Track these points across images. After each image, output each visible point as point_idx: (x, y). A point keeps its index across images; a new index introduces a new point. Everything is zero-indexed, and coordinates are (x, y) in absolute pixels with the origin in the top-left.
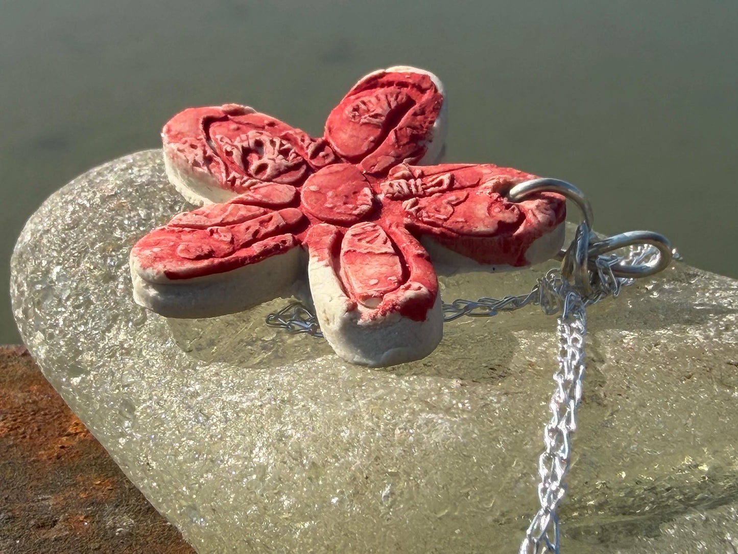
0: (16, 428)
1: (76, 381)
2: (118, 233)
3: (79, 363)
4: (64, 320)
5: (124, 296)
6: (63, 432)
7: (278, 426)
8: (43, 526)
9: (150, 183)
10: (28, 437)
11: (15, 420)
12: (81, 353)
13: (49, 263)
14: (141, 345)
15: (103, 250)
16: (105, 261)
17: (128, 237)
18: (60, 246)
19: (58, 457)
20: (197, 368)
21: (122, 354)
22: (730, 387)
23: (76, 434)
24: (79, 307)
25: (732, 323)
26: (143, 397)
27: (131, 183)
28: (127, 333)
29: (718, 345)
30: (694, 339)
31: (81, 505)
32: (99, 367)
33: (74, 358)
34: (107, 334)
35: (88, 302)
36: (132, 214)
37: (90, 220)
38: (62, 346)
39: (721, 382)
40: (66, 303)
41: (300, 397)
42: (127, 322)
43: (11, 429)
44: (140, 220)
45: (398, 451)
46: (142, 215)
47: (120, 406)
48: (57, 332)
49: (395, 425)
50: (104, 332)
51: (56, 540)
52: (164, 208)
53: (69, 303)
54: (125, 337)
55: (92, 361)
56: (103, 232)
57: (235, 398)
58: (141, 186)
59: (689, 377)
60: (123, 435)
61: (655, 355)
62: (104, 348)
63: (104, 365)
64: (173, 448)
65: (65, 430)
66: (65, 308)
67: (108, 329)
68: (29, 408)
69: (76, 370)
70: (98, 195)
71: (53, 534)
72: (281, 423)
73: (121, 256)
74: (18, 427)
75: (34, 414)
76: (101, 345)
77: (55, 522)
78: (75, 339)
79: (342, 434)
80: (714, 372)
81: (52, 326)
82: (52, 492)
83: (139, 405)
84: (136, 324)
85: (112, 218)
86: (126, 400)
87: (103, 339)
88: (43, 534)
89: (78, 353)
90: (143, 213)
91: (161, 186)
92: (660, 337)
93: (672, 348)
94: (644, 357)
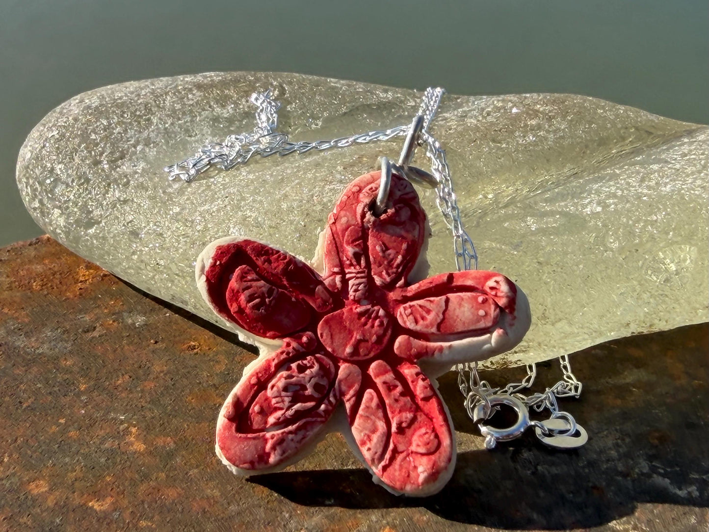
0: (45, 285)
1: (91, 231)
2: (93, 136)
3: (92, 218)
4: (74, 196)
5: (111, 172)
6: (77, 281)
7: (240, 213)
8: (88, 331)
9: (101, 105)
10: (55, 288)
11: (42, 280)
12: (92, 212)
13: (52, 164)
14: (132, 196)
15: (86, 148)
16: (91, 153)
17: (100, 137)
18: (56, 152)
19: (81, 294)
20: (174, 200)
21: (121, 204)
22: (499, 143)
23: (86, 280)
24: (82, 184)
25: (490, 112)
26: (143, 225)
27: (89, 107)
28: (120, 191)
29: (486, 123)
30: (471, 123)
31: (107, 315)
32: (107, 217)
33: (87, 217)
34: (107, 195)
35: (88, 181)
36: (98, 124)
37: (72, 132)
38: (76, 212)
39: (494, 141)
40: (72, 184)
41: (248, 196)
42: (118, 186)
43: (42, 286)
44: (105, 126)
45: (319, 208)
46: (105, 124)
47: (128, 236)
48: (71, 204)
49: (312, 196)
50: (104, 195)
51: (99, 336)
52: (117, 117)
53: (74, 184)
54: (120, 194)
55: (101, 214)
56: (83, 137)
57: (206, 207)
58: (97, 107)
59: (475, 141)
60: (134, 253)
61: (451, 134)
62: (107, 204)
63: (110, 214)
64: (174, 247)
65: (78, 280)
66: (73, 188)
67: (107, 192)
68: (49, 273)
69: (90, 224)
70: (70, 118)
71: (96, 334)
72: (241, 211)
73: (100, 149)
74: (46, 284)
75: (54, 275)
76: (105, 203)
77: (95, 328)
78: (85, 204)
79: (282, 207)
80: (488, 136)
81: (66, 202)
82: (85, 313)
83: (142, 230)
84: (124, 185)
85: (86, 128)
86: (131, 231)
87: (105, 199)
88: (90, 335)
89: (90, 212)
90: (105, 122)
91: (110, 105)
92: (451, 126)
93: (460, 129)
94: (444, 136)
